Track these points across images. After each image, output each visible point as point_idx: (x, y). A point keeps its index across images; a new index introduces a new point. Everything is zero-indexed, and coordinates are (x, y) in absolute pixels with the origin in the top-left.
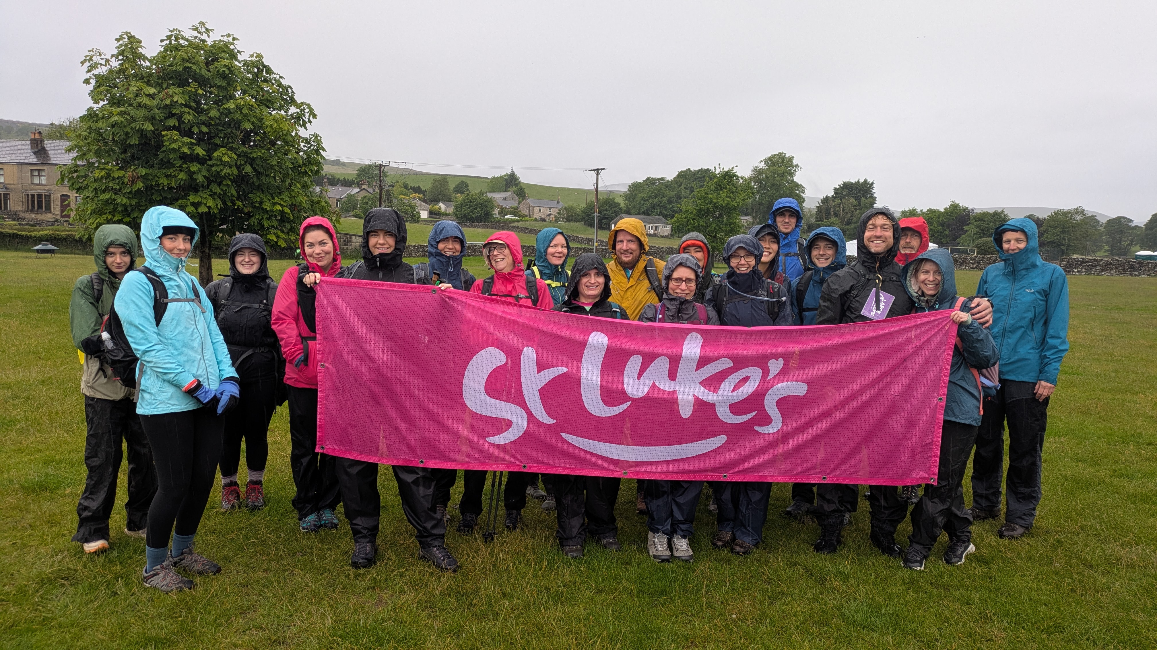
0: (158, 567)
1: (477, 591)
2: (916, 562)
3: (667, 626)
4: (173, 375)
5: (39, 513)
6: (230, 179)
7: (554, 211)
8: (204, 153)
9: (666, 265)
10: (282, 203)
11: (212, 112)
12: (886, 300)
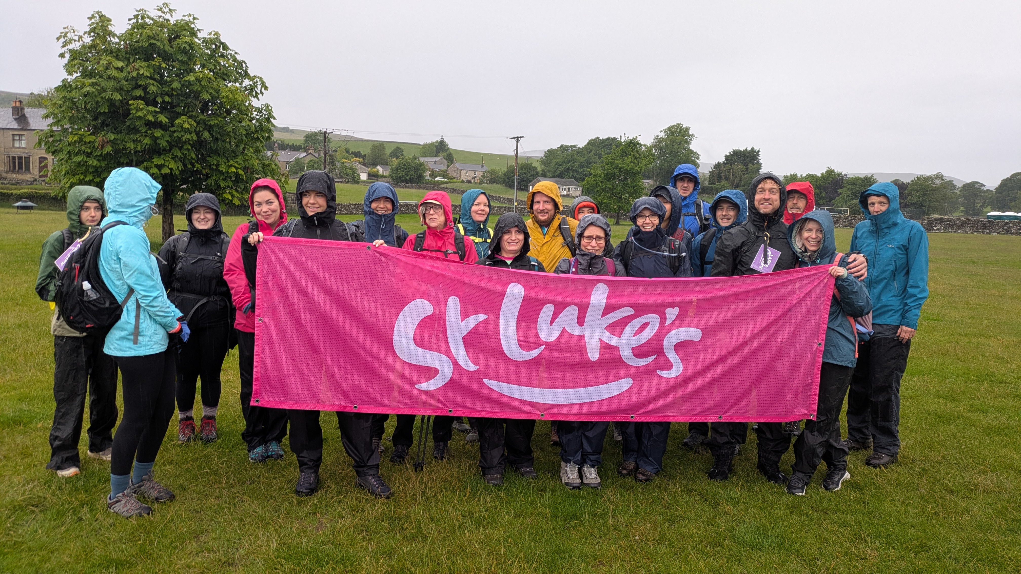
0: (120, 494)
1: (408, 517)
2: (799, 488)
3: (577, 547)
5: (13, 446)
6: (189, 144)
7: (479, 174)
8: (167, 120)
9: (579, 224)
10: (237, 165)
11: (174, 83)
12: (773, 255)
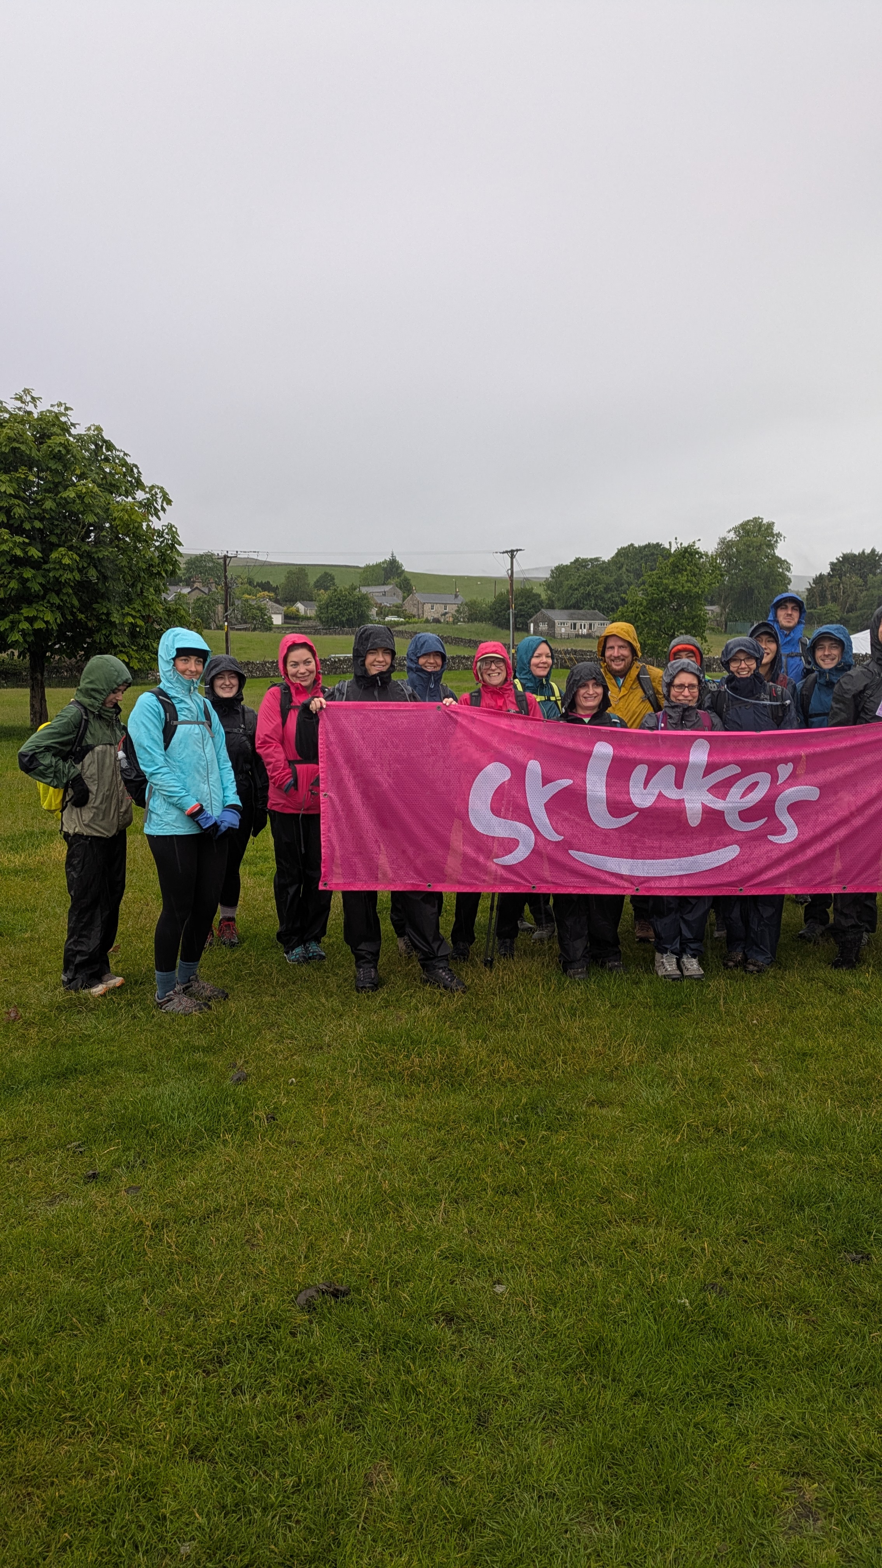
0: (171, 992)
4: (176, 799)
6: (71, 587)
7: (452, 609)
8: (40, 555)
10: (134, 613)
11: (47, 503)
